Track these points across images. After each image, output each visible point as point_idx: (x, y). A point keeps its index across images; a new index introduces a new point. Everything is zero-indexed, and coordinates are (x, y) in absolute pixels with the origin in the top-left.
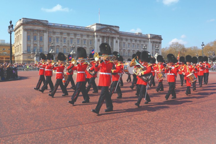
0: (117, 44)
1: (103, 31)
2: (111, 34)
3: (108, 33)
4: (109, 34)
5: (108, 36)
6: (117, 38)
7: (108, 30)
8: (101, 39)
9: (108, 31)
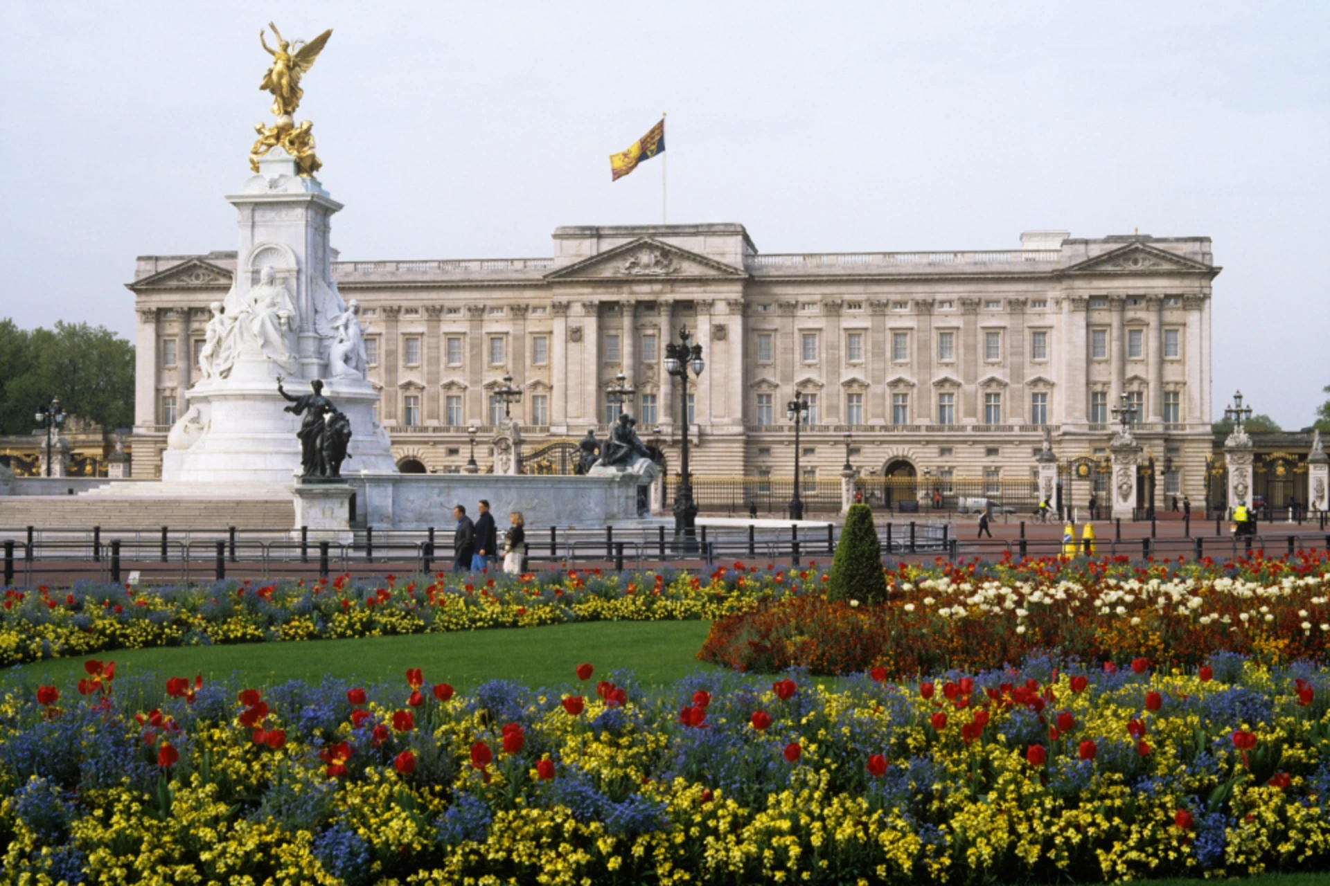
0: (720, 345)
1: (607, 272)
2: (671, 281)
3: (650, 282)
4: (657, 287)
5: (647, 298)
6: (721, 307)
7: (645, 257)
8: (590, 325)
9: (647, 266)
